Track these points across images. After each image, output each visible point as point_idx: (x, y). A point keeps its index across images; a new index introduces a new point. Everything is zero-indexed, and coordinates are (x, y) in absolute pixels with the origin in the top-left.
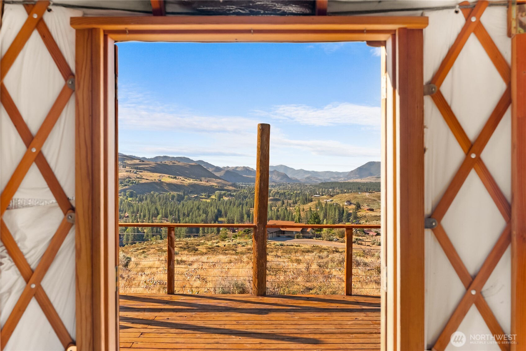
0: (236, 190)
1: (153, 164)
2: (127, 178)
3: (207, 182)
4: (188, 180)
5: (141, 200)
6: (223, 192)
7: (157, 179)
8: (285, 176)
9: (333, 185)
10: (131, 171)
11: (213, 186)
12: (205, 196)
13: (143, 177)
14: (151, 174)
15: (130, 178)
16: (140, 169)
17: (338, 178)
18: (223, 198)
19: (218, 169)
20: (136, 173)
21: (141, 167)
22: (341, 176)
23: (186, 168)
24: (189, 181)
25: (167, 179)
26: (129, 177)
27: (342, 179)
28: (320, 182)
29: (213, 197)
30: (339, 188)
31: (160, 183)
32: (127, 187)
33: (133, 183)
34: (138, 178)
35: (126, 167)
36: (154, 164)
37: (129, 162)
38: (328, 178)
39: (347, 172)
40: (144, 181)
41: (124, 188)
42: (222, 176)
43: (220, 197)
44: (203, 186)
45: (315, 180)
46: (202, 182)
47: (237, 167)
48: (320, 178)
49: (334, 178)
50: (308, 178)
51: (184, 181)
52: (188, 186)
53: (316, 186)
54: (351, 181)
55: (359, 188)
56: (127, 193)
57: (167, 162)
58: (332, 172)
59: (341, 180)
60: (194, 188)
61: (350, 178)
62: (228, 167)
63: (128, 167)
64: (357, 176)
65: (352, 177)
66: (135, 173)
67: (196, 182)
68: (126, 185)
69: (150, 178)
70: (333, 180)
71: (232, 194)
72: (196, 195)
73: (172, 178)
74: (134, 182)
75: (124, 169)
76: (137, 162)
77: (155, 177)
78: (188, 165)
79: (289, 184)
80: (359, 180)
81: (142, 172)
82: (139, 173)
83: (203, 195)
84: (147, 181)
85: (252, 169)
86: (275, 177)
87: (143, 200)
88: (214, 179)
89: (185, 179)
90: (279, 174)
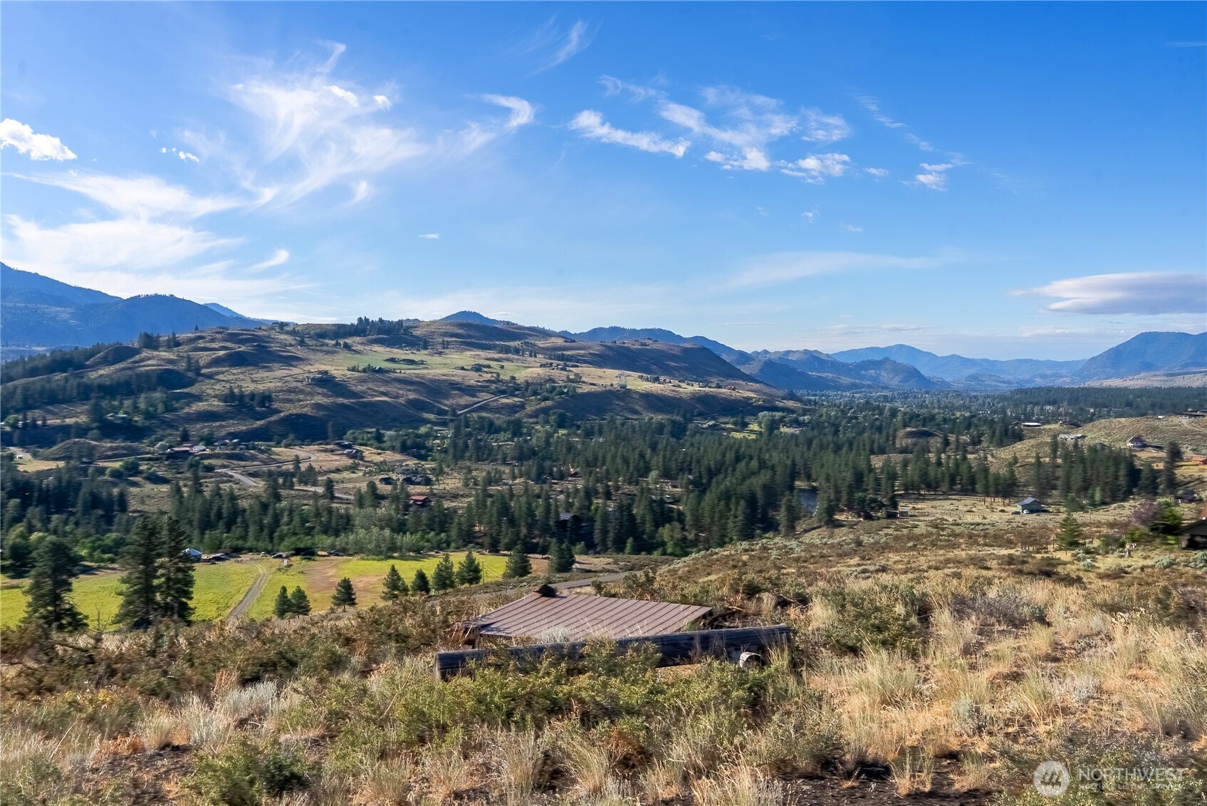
0: (809, 410)
1: (596, 348)
2: (547, 381)
3: (734, 389)
4: (689, 384)
5: (589, 434)
6: (778, 415)
7: (616, 382)
8: (914, 374)
9: (1052, 396)
10: (551, 364)
11: (751, 398)
12: (735, 424)
13: (584, 379)
14: (599, 371)
15: (554, 382)
16: (570, 359)
18: (778, 428)
19: (744, 357)
20: (564, 369)
21: (569, 355)
22: (1064, 372)
23: (674, 355)
24: (690, 389)
25: (637, 383)
26: (551, 380)
27: (1068, 380)
28: (1014, 387)
29: (755, 427)
30: (1070, 403)
31: (624, 394)
32: (549, 403)
33: (563, 393)
34: (572, 381)
35: (538, 356)
37: (541, 344)
38: (1027, 377)
39: (1078, 362)
40: (585, 389)
41: (543, 404)
42: (758, 376)
43: (773, 425)
44: (726, 400)
45: (993, 383)
46: (723, 390)
47: (788, 352)
48: (1006, 377)
49: (1044, 376)
50: (974, 377)
51: (679, 386)
52: (691, 399)
53: (1003, 398)
54: (1094, 383)
55: (1129, 404)
56: (552, 418)
57: (629, 343)
58: (1037, 362)
59: (1066, 382)
60: (709, 406)
61: (1089, 377)
62: (766, 352)
63: (542, 356)
64: (1109, 370)
65: (1094, 375)
66: (562, 369)
67: (707, 389)
68: (546, 399)
69: (600, 382)
70: (1040, 382)
71: (801, 418)
72: (711, 423)
73: (647, 380)
74: (566, 390)
75: (533, 359)
76: (560, 342)
77: (609, 378)
78: (677, 349)
79: (927, 392)
80: (1115, 383)
81: (577, 366)
82: (571, 369)
83: (728, 423)
84: (593, 389)
85: (827, 355)
86: (886, 377)
87: (593, 434)
88: (741, 382)
89: (681, 384)
90: (897, 369)
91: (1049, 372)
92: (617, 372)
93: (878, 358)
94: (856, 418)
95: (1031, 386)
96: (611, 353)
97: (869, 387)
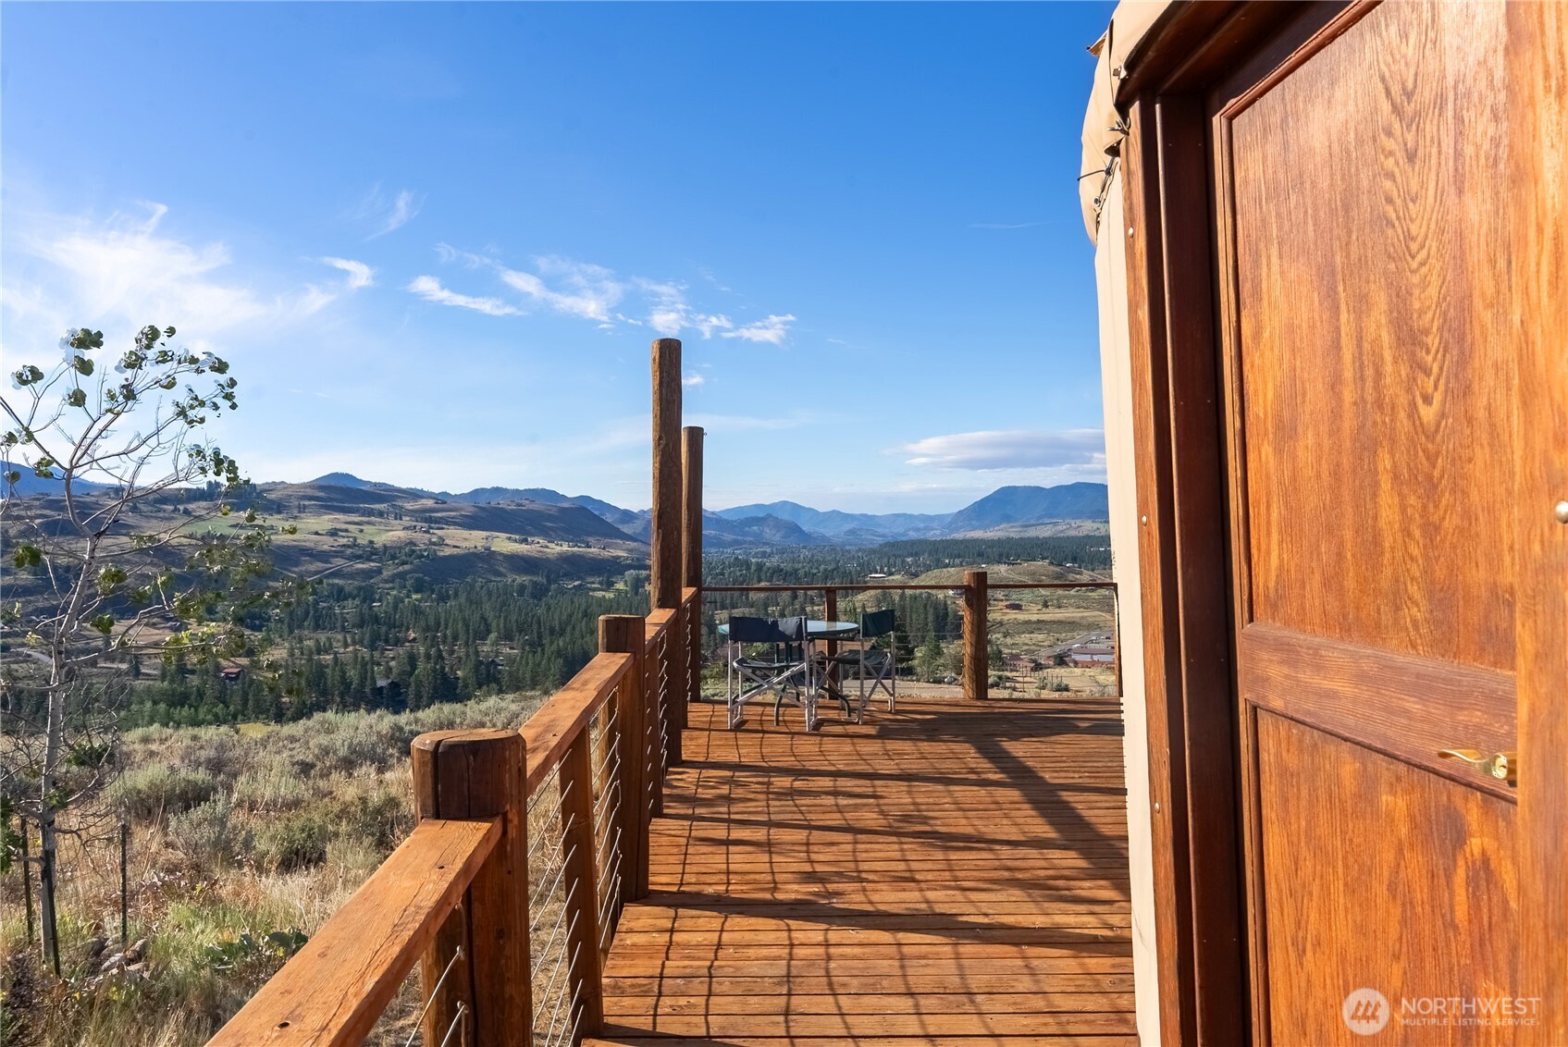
1: (468, 509)
2: (406, 545)
3: (604, 549)
4: (557, 544)
5: (443, 598)
6: (645, 573)
7: (480, 544)
8: (794, 529)
9: (915, 548)
10: (415, 527)
11: (619, 557)
12: (600, 583)
13: (447, 541)
14: (465, 533)
15: (415, 545)
16: (438, 521)
17: (928, 529)
18: (643, 587)
19: (628, 516)
20: (427, 532)
21: (441, 518)
22: (935, 525)
23: (550, 515)
25: (504, 544)
26: (412, 543)
27: (938, 532)
28: (880, 540)
29: (620, 586)
30: (929, 555)
31: (488, 556)
32: (407, 567)
33: (423, 556)
34: (434, 544)
35: (404, 518)
36: (472, 509)
37: (409, 506)
38: (901, 530)
39: (948, 515)
40: (448, 552)
41: (401, 568)
42: (640, 534)
43: (638, 584)
44: (593, 559)
45: (870, 537)
46: (593, 550)
48: (880, 530)
49: (918, 530)
50: (852, 532)
51: (547, 547)
52: (558, 559)
53: (871, 551)
54: (959, 536)
55: (981, 554)
56: (409, 583)
57: (504, 504)
58: (912, 516)
59: (935, 534)
60: (574, 566)
61: (957, 530)
63: (408, 518)
64: (974, 522)
65: (962, 527)
66: (425, 532)
67: (576, 549)
68: (404, 563)
69: (464, 544)
70: (913, 535)
72: (576, 583)
73: (515, 541)
74: (426, 554)
75: (398, 522)
76: (430, 503)
77: (473, 540)
78: (554, 509)
79: (805, 547)
80: (978, 534)
81: (443, 529)
82: (435, 531)
83: (594, 582)
84: (456, 551)
85: (713, 513)
86: (769, 533)
87: (448, 597)
88: (619, 541)
89: (549, 545)
90: (780, 525)
91: (922, 525)
92: (485, 534)
93: (761, 515)
94: (723, 575)
95: (904, 539)
96: (484, 515)
97: (751, 543)
